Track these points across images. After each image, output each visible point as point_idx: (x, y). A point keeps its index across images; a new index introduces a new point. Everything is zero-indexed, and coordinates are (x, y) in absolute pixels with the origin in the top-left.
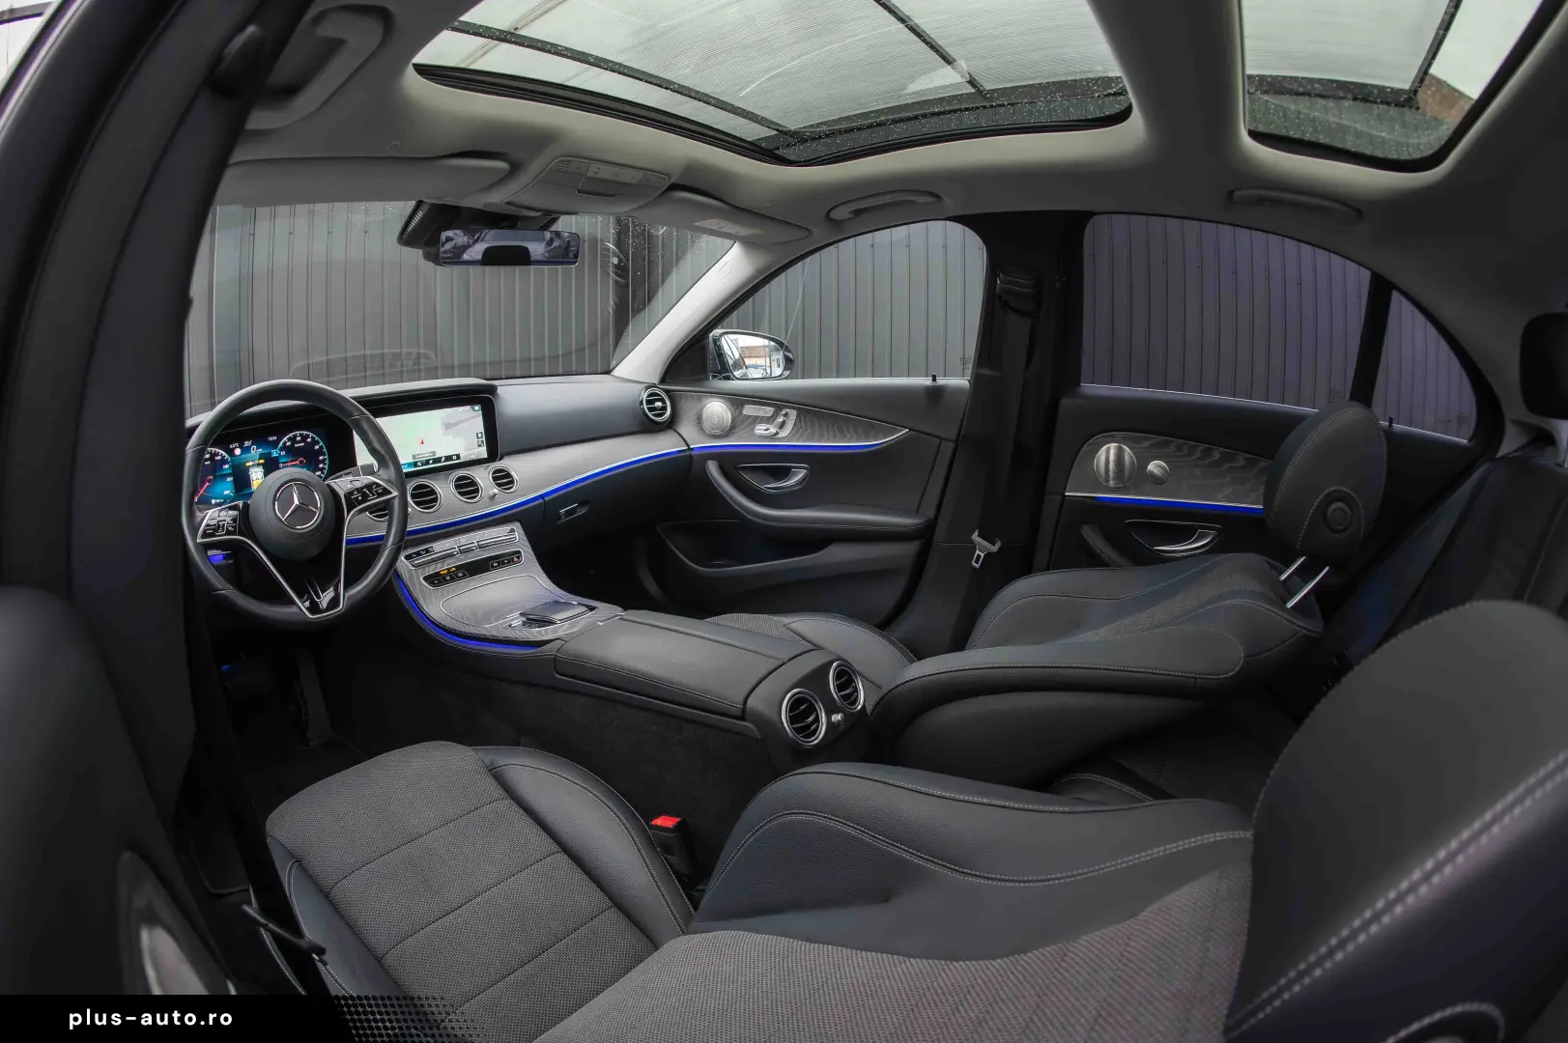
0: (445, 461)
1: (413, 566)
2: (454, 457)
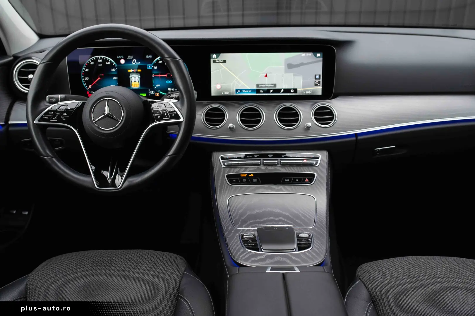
0: (283, 92)
1: (224, 165)
2: (292, 91)
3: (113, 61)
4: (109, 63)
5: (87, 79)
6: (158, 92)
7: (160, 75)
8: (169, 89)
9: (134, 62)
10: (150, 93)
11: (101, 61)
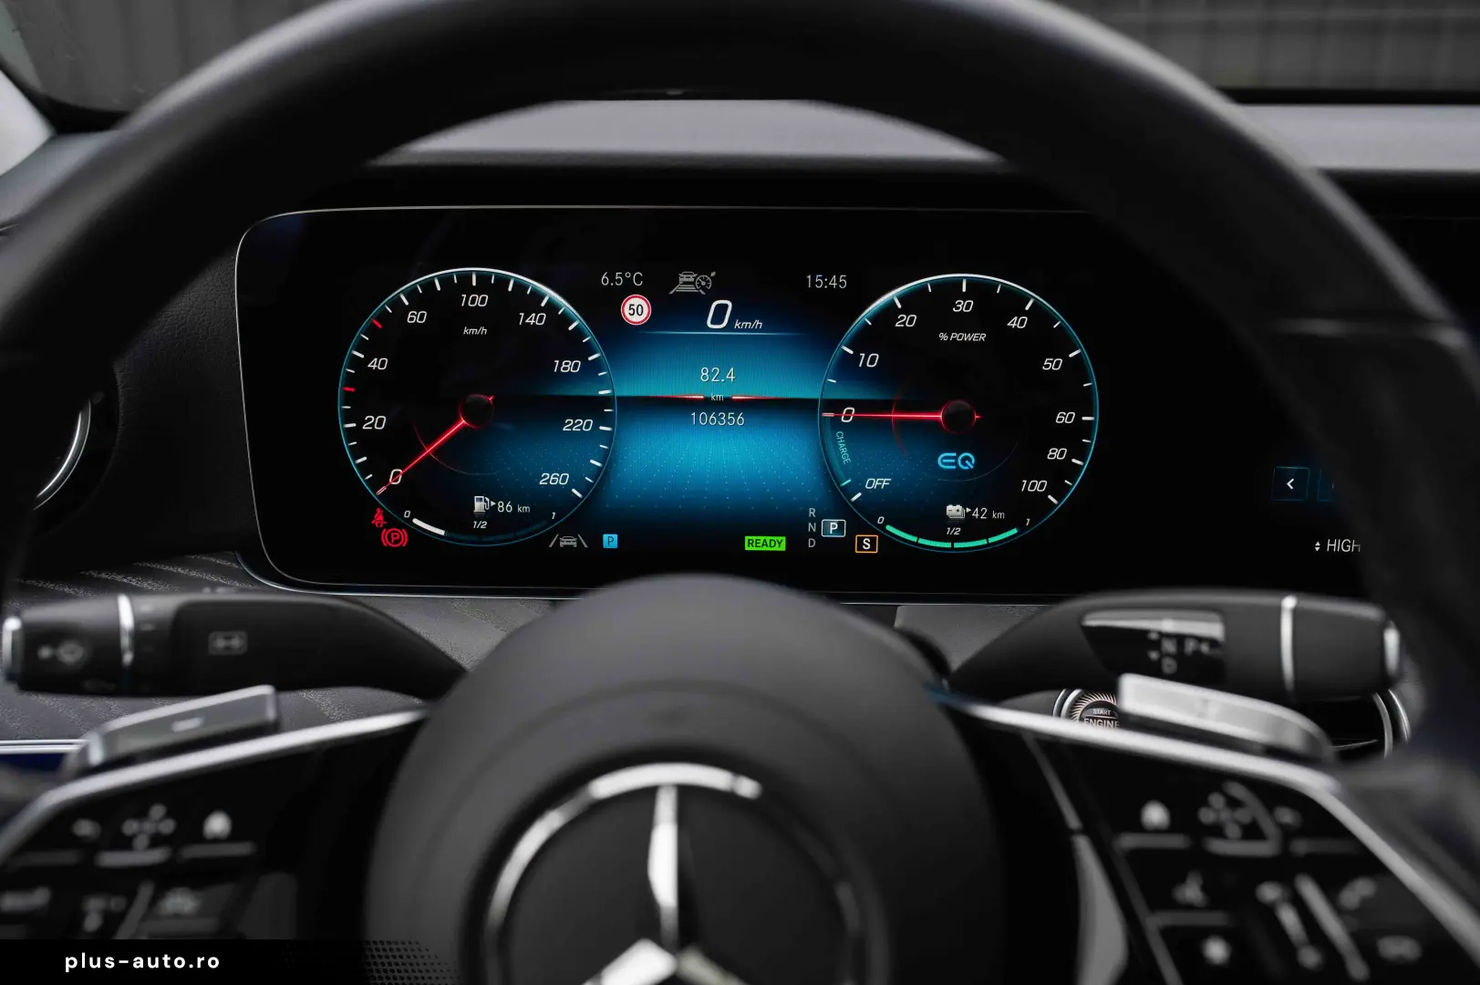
3: (565, 305)
4: (532, 320)
5: (375, 422)
6: (869, 530)
7: (897, 411)
8: (954, 511)
9: (718, 318)
10: (817, 535)
11: (479, 301)
